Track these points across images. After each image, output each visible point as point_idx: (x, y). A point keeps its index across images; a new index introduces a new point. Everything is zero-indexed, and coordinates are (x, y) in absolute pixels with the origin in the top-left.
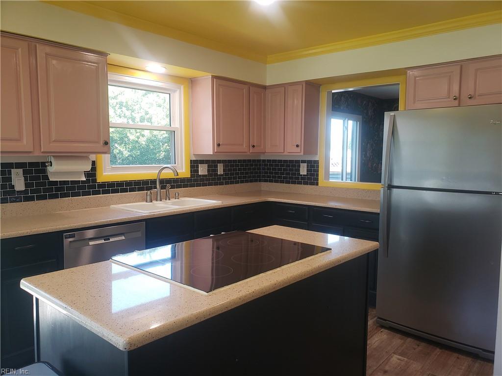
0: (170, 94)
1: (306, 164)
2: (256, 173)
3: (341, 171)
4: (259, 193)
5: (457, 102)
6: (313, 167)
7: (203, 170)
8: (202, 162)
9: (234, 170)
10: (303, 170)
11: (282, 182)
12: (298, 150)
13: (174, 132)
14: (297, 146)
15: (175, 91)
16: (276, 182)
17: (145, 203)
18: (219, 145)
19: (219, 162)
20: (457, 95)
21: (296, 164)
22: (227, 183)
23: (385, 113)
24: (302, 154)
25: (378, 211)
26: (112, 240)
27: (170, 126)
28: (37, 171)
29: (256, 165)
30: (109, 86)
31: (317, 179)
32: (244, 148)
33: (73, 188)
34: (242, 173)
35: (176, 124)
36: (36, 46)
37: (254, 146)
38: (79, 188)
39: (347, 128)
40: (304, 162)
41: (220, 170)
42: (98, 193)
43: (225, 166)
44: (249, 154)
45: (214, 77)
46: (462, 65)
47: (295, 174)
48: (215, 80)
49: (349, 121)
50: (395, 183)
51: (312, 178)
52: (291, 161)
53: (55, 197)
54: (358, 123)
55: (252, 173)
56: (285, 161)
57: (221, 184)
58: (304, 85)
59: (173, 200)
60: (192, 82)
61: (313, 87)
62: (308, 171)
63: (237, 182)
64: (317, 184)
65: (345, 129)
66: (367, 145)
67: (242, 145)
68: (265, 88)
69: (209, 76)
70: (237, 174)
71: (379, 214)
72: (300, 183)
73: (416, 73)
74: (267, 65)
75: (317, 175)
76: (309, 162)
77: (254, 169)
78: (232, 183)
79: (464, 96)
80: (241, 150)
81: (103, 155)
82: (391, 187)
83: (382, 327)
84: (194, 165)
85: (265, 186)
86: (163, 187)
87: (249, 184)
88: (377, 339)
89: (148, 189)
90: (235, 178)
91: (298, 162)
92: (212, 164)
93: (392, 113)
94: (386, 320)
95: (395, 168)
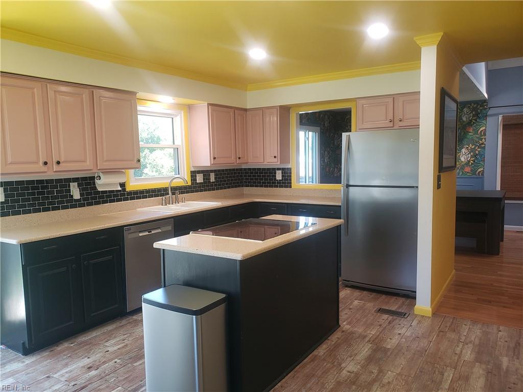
0: (172, 118)
1: (281, 171)
2: (239, 179)
3: (304, 175)
4: (242, 196)
5: (392, 123)
6: (287, 173)
7: (200, 179)
8: (199, 172)
9: (223, 178)
10: (279, 176)
11: (261, 186)
12: (275, 160)
13: (178, 148)
14: (275, 157)
15: (176, 116)
16: (257, 186)
17: (161, 206)
18: (215, 158)
19: (212, 171)
20: (392, 118)
21: (272, 171)
22: (217, 189)
23: (343, 133)
24: (279, 163)
25: (340, 204)
26: (153, 232)
27: (174, 144)
28: (87, 184)
29: (239, 173)
30: (138, 116)
31: (291, 183)
32: (232, 160)
33: (110, 196)
34: (228, 180)
35: (178, 142)
36: (93, 91)
37: (239, 158)
38: (114, 196)
39: (308, 139)
40: (279, 169)
41: (212, 179)
42: (126, 199)
43: (216, 175)
44: (235, 164)
45: (209, 105)
46: (394, 97)
47: (272, 180)
48: (210, 107)
49: (310, 132)
50: (351, 183)
51: (286, 182)
52: (269, 169)
53: (98, 203)
54: (317, 134)
55: (236, 180)
56: (264, 169)
57: (213, 190)
58: (279, 109)
59: (181, 204)
60: (189, 108)
61: (285, 111)
62: (283, 176)
63: (225, 188)
64: (291, 187)
65: (306, 139)
66: (325, 152)
67: (232, 157)
68: (246, 110)
69: (205, 104)
70: (225, 181)
71: (340, 206)
72: (276, 187)
73: (363, 101)
74: (248, 92)
75: (291, 180)
76: (283, 169)
77: (237, 176)
78: (221, 189)
79: (396, 119)
80: (229, 162)
81: (129, 170)
82: (348, 186)
83: (347, 286)
84: (193, 174)
85: (247, 190)
86: (173, 194)
87: (234, 189)
88: (344, 293)
89: (163, 195)
90: (223, 184)
91: (274, 169)
92: (206, 173)
93: (348, 134)
94: (349, 281)
95: (351, 171)
